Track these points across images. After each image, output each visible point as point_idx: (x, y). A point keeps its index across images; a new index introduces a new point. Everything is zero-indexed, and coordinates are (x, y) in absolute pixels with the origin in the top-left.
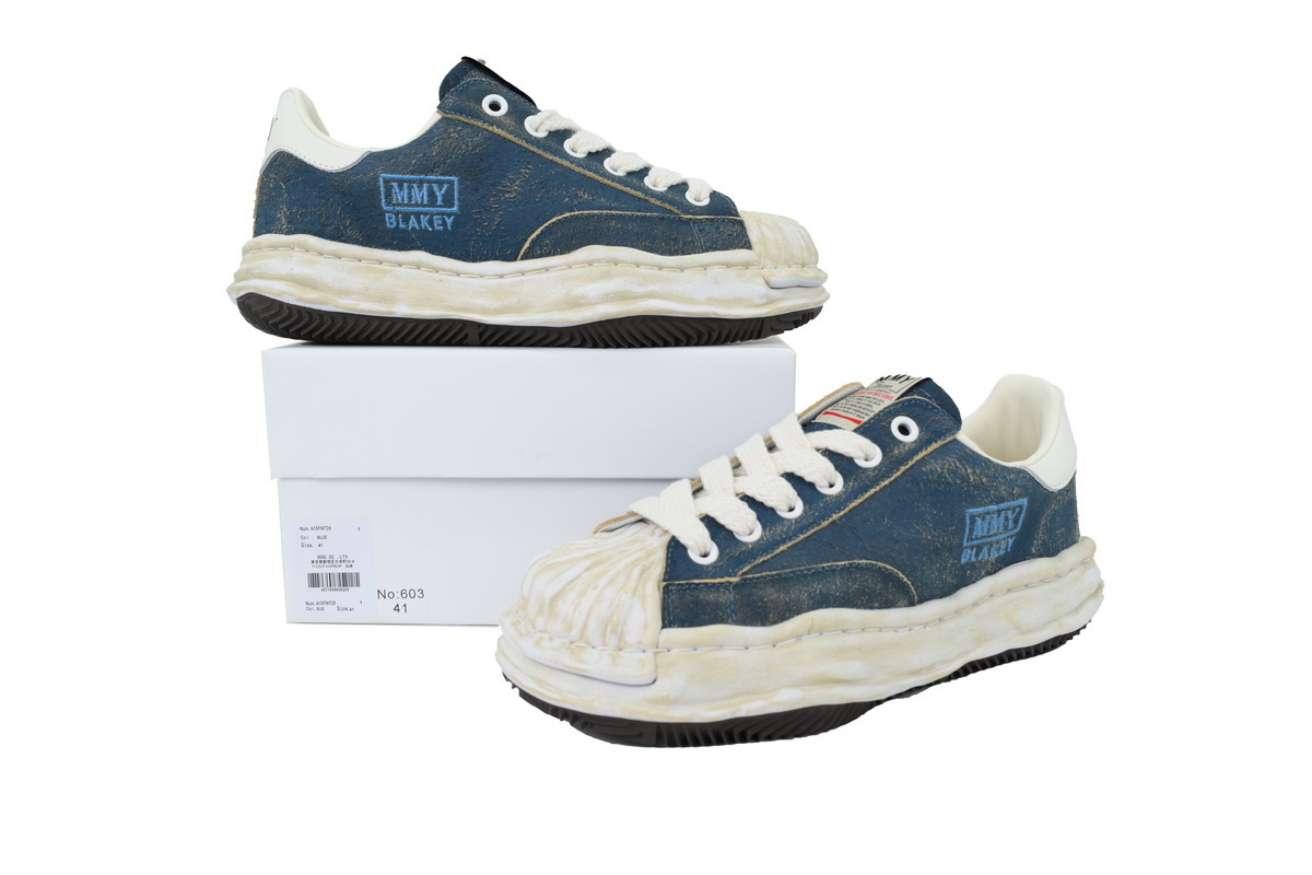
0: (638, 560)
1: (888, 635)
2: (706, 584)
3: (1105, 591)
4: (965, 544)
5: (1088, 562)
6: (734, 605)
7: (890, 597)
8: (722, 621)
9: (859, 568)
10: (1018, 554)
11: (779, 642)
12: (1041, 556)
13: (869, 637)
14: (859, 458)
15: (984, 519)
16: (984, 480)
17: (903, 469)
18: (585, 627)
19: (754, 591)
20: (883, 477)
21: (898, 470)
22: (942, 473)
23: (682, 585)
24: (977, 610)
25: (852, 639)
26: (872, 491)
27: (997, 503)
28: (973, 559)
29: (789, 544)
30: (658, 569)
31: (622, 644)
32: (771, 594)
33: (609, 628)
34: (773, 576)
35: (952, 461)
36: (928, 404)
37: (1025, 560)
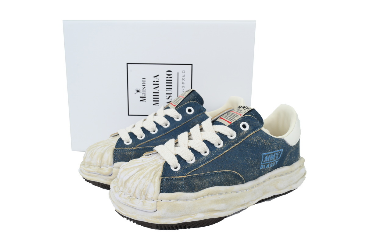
0: (154, 168)
1: (234, 194)
2: (175, 178)
3: (306, 176)
4: (262, 164)
5: (302, 166)
6: (184, 185)
7: (236, 181)
8: (180, 191)
9: (226, 173)
10: (280, 165)
11: (197, 198)
12: (287, 165)
13: (227, 195)
14: (229, 136)
15: (268, 156)
16: (269, 144)
17: (243, 140)
18: (135, 192)
19: (191, 180)
20: (236, 143)
21: (241, 140)
22: (256, 141)
23: (168, 178)
24: (264, 184)
25: (221, 197)
26: (232, 147)
27: (273, 151)
28: (264, 168)
29: (204, 165)
30: (160, 173)
31: (147, 198)
32: (197, 182)
33: (143, 192)
34: (197, 175)
35: (259, 138)
36: (253, 118)
37: (281, 167)
